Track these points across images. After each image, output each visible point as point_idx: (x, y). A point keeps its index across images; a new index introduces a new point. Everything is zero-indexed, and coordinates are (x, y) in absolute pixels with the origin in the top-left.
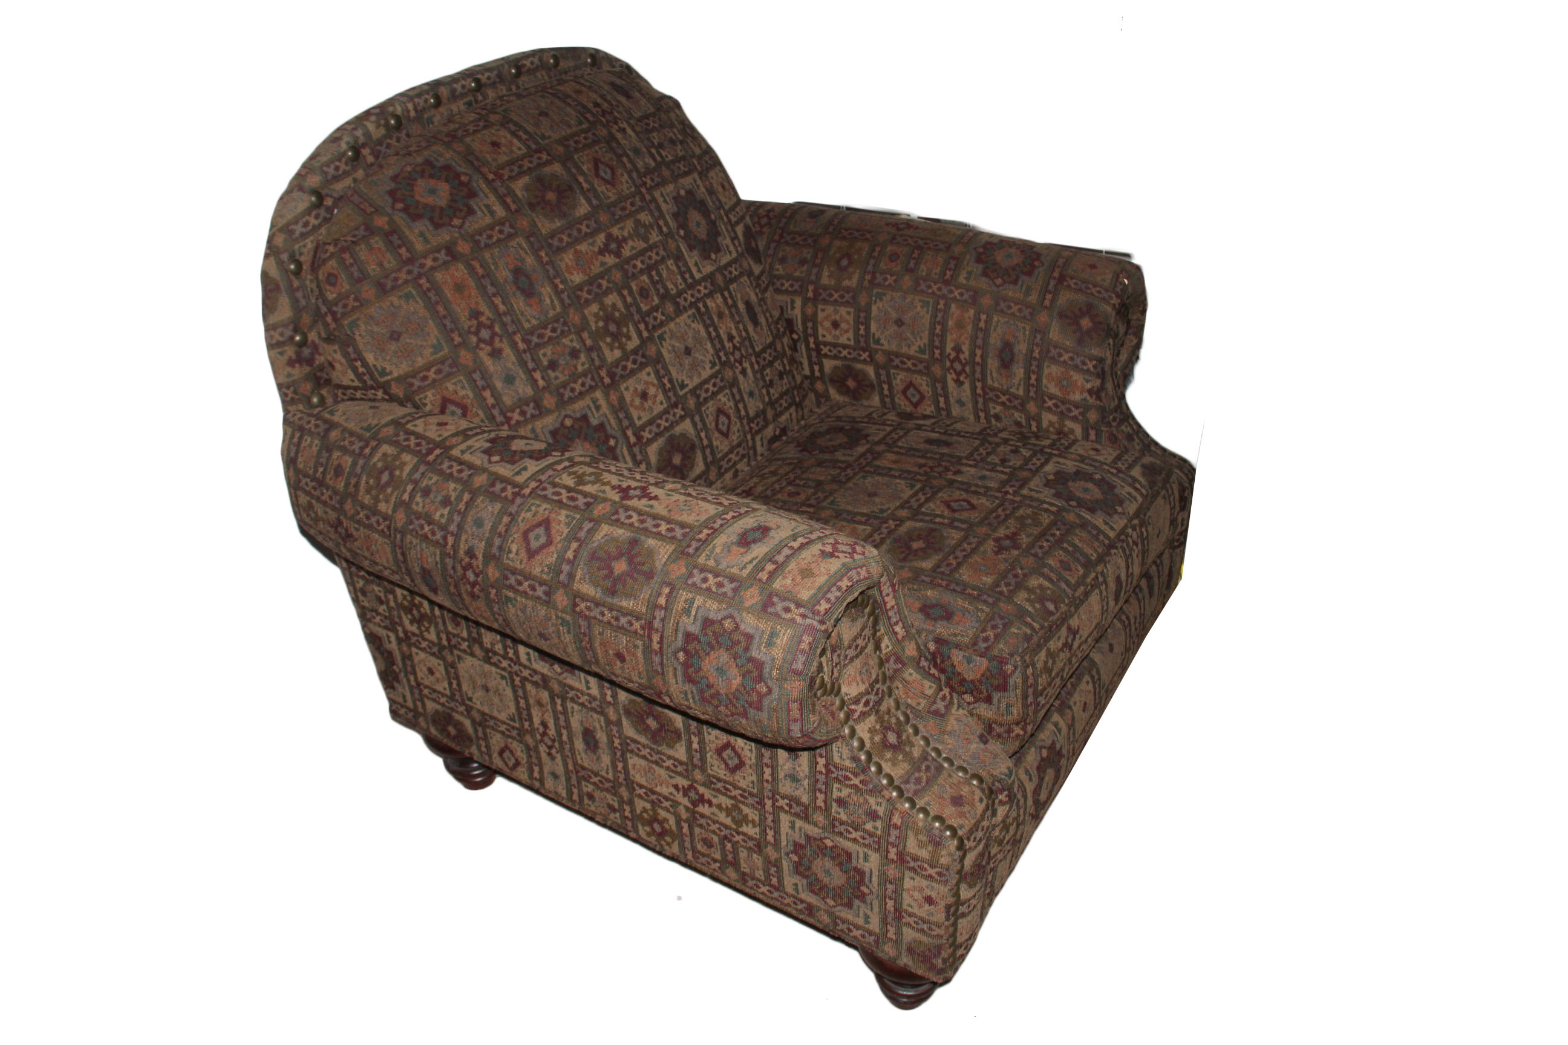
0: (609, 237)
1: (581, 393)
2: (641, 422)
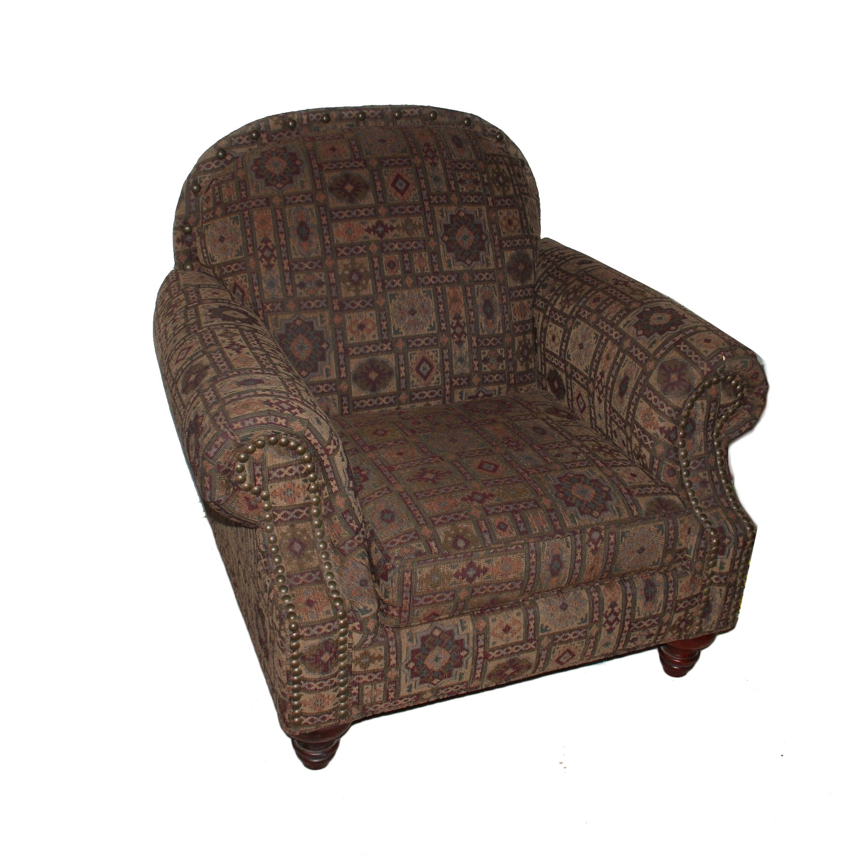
0: (379, 223)
1: (314, 308)
2: (352, 342)
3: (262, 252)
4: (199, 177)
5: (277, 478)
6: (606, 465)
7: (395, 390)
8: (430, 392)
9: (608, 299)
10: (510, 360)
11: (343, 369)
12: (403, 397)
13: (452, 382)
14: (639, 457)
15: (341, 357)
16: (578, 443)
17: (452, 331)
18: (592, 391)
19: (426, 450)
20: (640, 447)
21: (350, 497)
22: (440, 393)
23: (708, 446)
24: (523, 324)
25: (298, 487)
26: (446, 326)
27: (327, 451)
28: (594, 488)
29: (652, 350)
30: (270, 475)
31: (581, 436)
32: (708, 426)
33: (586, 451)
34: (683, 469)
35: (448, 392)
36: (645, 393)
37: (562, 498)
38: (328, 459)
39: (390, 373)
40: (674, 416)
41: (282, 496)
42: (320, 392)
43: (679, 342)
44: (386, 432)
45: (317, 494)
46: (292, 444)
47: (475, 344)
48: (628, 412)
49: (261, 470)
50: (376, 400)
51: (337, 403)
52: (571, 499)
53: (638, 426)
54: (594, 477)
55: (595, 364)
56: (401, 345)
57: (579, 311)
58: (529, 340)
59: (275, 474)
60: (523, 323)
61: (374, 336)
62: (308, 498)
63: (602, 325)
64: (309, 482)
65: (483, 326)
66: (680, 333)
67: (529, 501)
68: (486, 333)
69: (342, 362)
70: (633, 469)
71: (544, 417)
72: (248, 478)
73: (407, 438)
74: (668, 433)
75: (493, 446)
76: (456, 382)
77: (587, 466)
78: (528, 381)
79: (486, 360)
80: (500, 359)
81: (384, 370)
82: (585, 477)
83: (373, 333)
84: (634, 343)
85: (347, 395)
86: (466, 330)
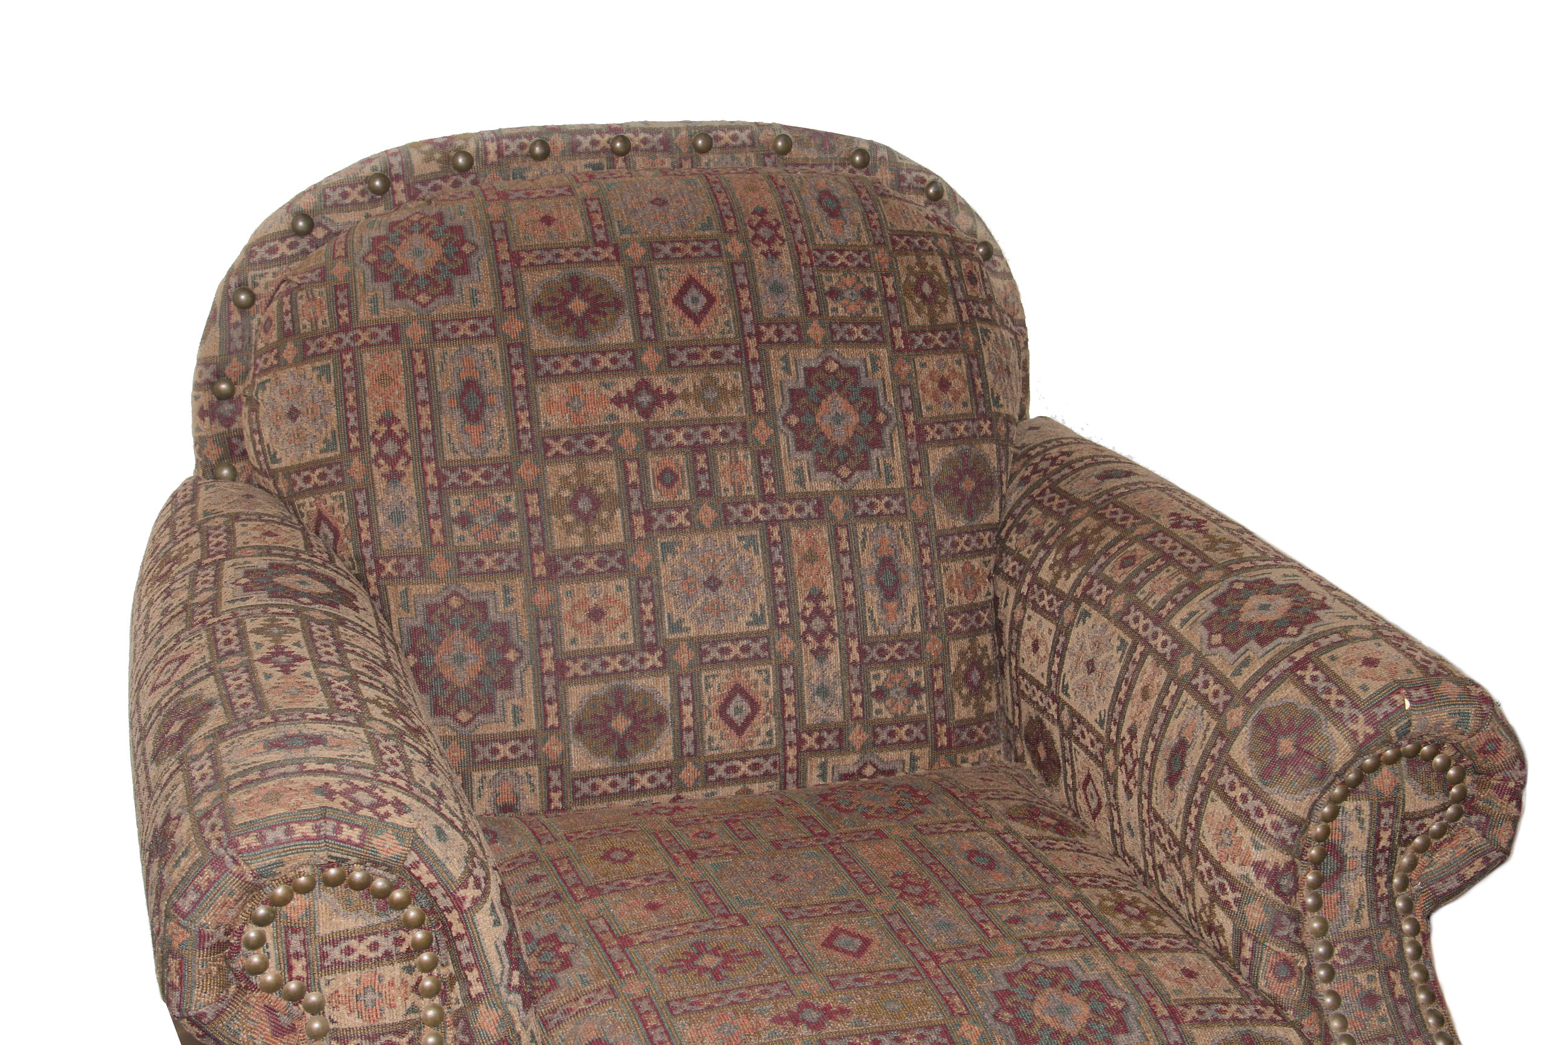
0: (643, 385)
1: (491, 572)
2: (574, 648)
3: (380, 444)
4: (251, 273)
5: (340, 963)
6: (1126, 947)
7: (671, 756)
8: (750, 762)
9: (1152, 561)
10: (940, 693)
11: (552, 709)
12: (689, 773)
13: (801, 742)
14: (1211, 929)
15: (549, 682)
16: (1066, 892)
17: (803, 626)
18: (1111, 771)
19: (712, 898)
20: (1211, 907)
21: (510, 1008)
22: (774, 764)
23: (1378, 911)
24: (971, 613)
25: (391, 984)
26: (789, 615)
27: (458, 903)
28: (1088, 1001)
29: (1239, 682)
30: (324, 956)
31: (1079, 876)
32: (1376, 862)
33: (1083, 911)
34: (1317, 963)
35: (792, 763)
36: (1221, 781)
37: (1009, 1024)
38: (461, 920)
39: (660, 719)
40: (1288, 837)
41: (353, 1004)
42: (498, 757)
43: (1302, 665)
44: (631, 854)
45: (437, 1000)
46: (379, 884)
47: (855, 656)
48: (1186, 824)
49: (304, 943)
50: (627, 779)
51: (536, 783)
52: (1030, 1026)
53: (1207, 856)
54: (1092, 976)
55: (1118, 708)
56: (684, 657)
57: (1090, 585)
58: (985, 648)
59: (335, 953)
60: (971, 609)
61: (624, 636)
62: (414, 1009)
63: (1136, 620)
64: (418, 973)
65: (876, 615)
66: (1306, 642)
67: (930, 1028)
68: (882, 631)
69: (550, 693)
70: (1191, 959)
71: (999, 827)
72: (272, 963)
73: (674, 869)
74: (1274, 878)
75: (866, 892)
76: (810, 741)
77: (1080, 947)
78: (981, 740)
79: (881, 693)
80: (914, 691)
81: (645, 711)
82: (1072, 977)
83: (622, 628)
84: (1202, 664)
85: (561, 766)
86: (835, 625)
